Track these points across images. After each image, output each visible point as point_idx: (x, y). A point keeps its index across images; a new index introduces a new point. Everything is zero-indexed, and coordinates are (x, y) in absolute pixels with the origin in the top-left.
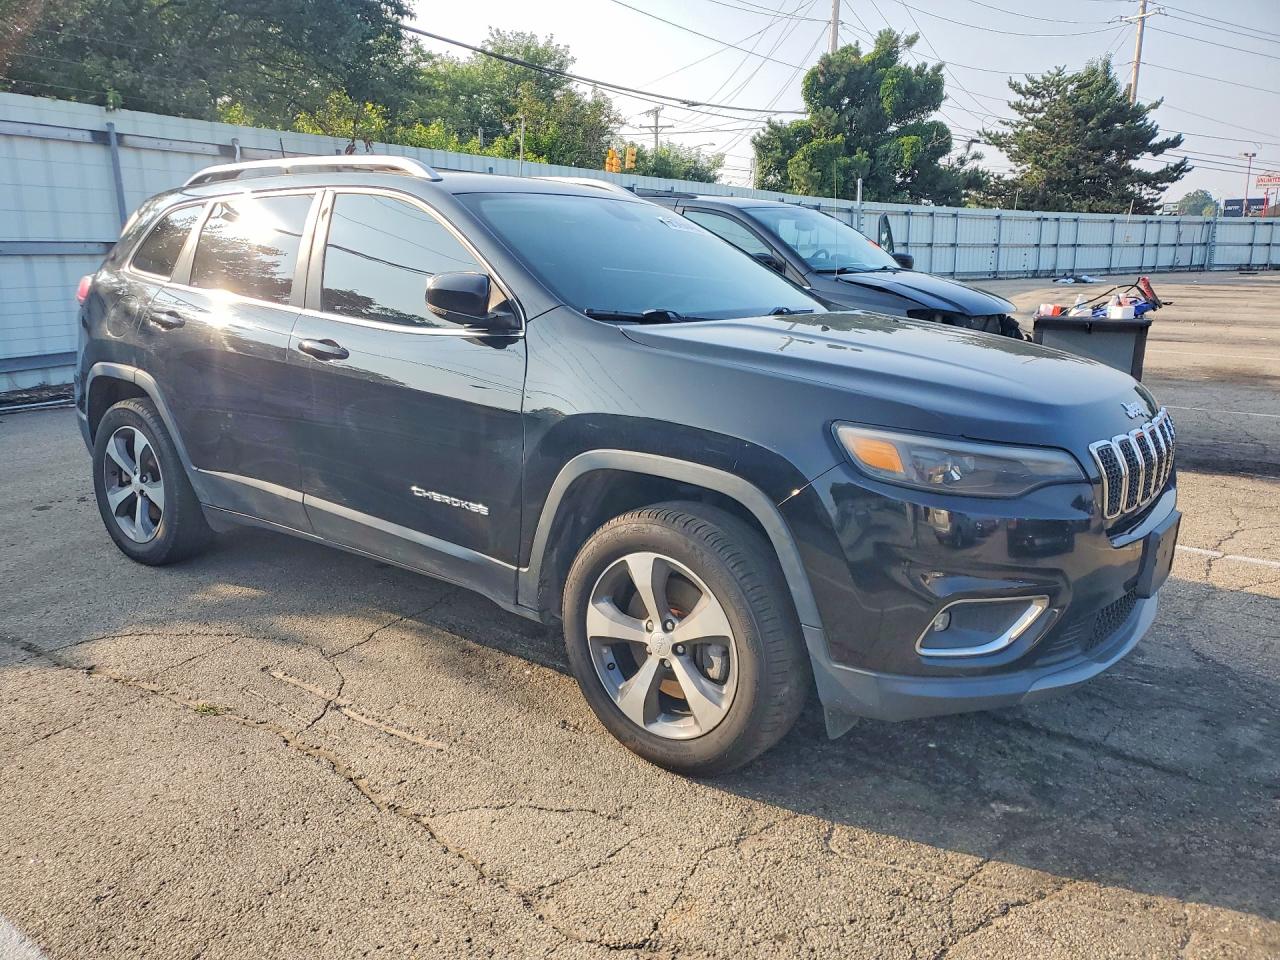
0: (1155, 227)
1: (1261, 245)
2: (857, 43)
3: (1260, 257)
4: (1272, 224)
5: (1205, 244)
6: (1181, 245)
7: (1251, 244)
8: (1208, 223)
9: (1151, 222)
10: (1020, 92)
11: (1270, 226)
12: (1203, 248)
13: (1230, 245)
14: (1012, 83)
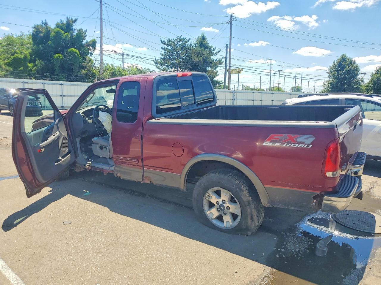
1: (258, 100)
2: (46, 20)
5: (232, 100)
7: (253, 100)
8: (233, 92)
10: (165, 44)
11: (261, 94)
12: (231, 101)
13: (243, 100)
14: (162, 40)
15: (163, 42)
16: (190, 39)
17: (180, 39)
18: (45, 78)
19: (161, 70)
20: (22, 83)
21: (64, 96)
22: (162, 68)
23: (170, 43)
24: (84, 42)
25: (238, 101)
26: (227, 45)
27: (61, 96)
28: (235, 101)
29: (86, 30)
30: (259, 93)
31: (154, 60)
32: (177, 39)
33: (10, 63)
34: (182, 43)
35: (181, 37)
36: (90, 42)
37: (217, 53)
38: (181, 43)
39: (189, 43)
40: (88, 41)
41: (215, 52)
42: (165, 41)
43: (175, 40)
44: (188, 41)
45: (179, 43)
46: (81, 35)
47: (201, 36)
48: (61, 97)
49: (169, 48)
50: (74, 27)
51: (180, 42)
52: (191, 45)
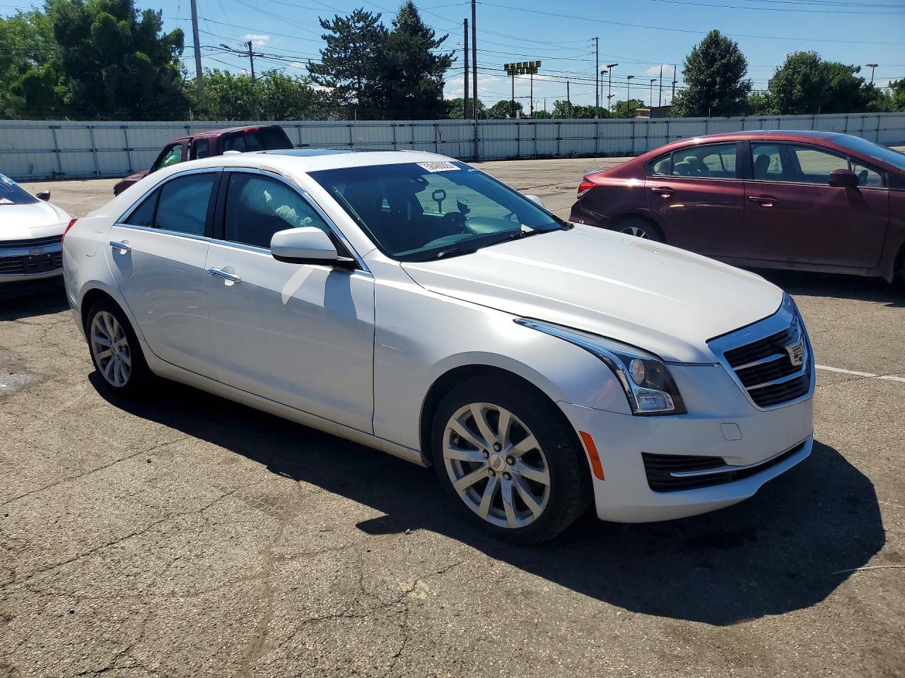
0: (407, 129)
1: (527, 139)
3: (526, 147)
4: (534, 123)
6: (443, 142)
7: (517, 140)
8: (474, 125)
9: (401, 125)
10: (329, 28)
12: (473, 144)
13: (497, 140)
14: (323, 21)
15: (324, 25)
16: (379, 15)
17: (361, 16)
18: (91, 117)
19: (321, 84)
20: (51, 127)
21: (131, 150)
22: (324, 82)
23: (340, 25)
24: (160, 35)
25: (486, 143)
26: (466, 20)
27: (125, 150)
28: (480, 144)
29: (161, 10)
30: (530, 124)
31: (308, 65)
32: (353, 15)
33: (19, 88)
34: (363, 24)
35: (362, 10)
36: (170, 35)
37: (441, 40)
38: (361, 24)
39: (378, 23)
40: (167, 34)
41: (436, 38)
42: (328, 22)
43: (349, 17)
44: (376, 20)
45: (357, 24)
46: (153, 21)
47: (405, 6)
48: (125, 152)
49: (337, 35)
50: (136, 6)
51: (359, 22)
52: (382, 27)
